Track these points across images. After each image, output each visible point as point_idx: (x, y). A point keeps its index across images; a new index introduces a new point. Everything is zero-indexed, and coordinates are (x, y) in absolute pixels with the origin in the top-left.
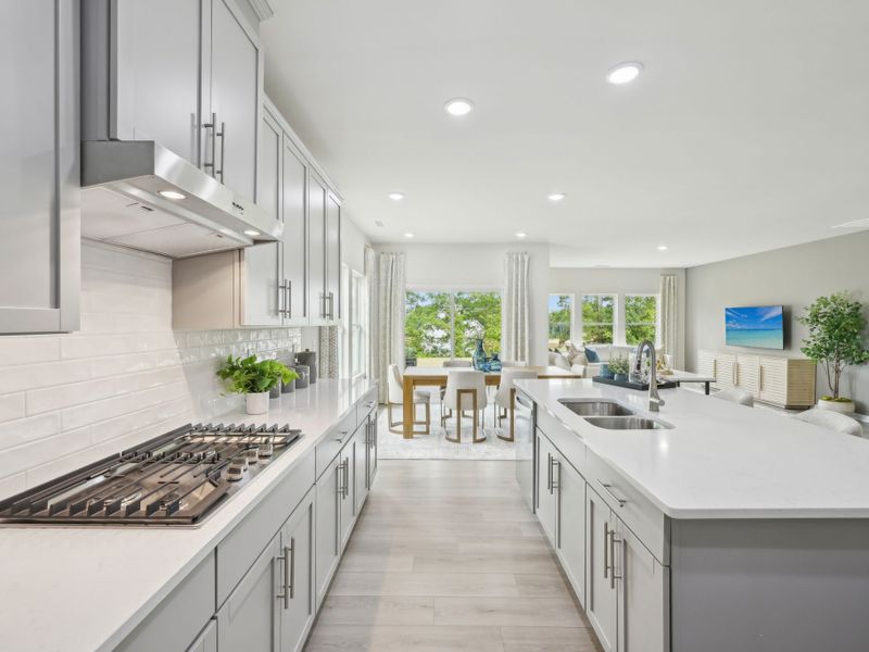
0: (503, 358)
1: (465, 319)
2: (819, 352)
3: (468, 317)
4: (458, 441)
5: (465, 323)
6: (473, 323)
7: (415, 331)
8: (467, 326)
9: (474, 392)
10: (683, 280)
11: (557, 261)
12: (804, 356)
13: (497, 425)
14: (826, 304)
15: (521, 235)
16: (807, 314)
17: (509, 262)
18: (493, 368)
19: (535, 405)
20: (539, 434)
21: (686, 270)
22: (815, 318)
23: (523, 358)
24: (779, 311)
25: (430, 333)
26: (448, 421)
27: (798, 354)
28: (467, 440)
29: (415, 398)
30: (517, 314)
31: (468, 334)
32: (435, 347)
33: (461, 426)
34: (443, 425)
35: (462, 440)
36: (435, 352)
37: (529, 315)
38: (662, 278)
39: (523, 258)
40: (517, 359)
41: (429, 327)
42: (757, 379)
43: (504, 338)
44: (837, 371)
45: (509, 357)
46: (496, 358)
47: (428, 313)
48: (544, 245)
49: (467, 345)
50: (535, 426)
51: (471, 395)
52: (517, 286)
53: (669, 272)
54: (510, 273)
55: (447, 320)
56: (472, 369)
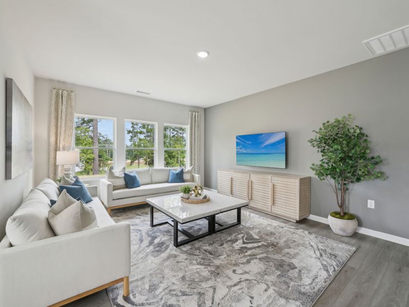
10: (203, 115)
21: (205, 110)
38: (190, 113)
42: (270, 194)
53: (194, 109)
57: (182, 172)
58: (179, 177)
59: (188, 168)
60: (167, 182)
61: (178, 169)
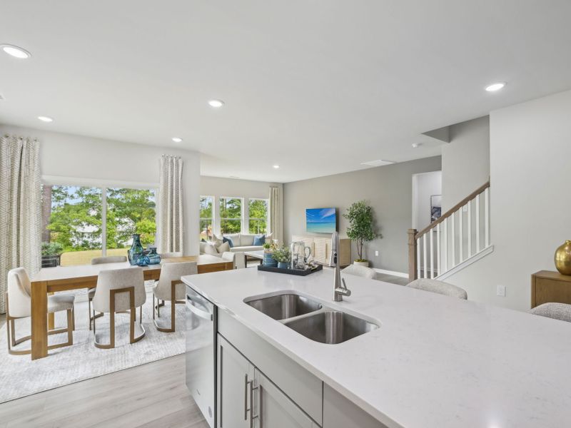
0: (159, 251)
1: (117, 216)
2: (354, 234)
3: (121, 215)
4: (112, 346)
5: (118, 219)
6: (126, 220)
7: (62, 227)
8: (120, 223)
9: (131, 290)
10: (282, 190)
11: (206, 171)
12: (347, 237)
13: (156, 316)
14: (356, 207)
15: (177, 140)
16: (348, 213)
17: (164, 164)
18: (152, 261)
19: (216, 308)
20: (221, 341)
21: (284, 185)
22: (351, 216)
23: (178, 250)
24: (333, 212)
25: (79, 229)
26: (98, 321)
27: (344, 236)
28: (123, 340)
29: (50, 305)
30: (172, 210)
31: (120, 228)
32: (85, 241)
33: (116, 324)
34: (92, 327)
35: (117, 343)
36: (85, 246)
37: (183, 212)
38: (270, 189)
39: (177, 162)
40: (172, 251)
41: (79, 224)
42: (324, 251)
43: (159, 232)
44: (362, 244)
45: (164, 249)
46: (154, 251)
47: (78, 211)
48: (195, 153)
49: (120, 238)
50: (216, 332)
51: (127, 294)
52: (172, 186)
53: (274, 185)
54: (166, 173)
55: (98, 217)
56: (127, 265)
57: (264, 238)
58: (262, 241)
59: (268, 234)
60: (252, 245)
61: (261, 236)
